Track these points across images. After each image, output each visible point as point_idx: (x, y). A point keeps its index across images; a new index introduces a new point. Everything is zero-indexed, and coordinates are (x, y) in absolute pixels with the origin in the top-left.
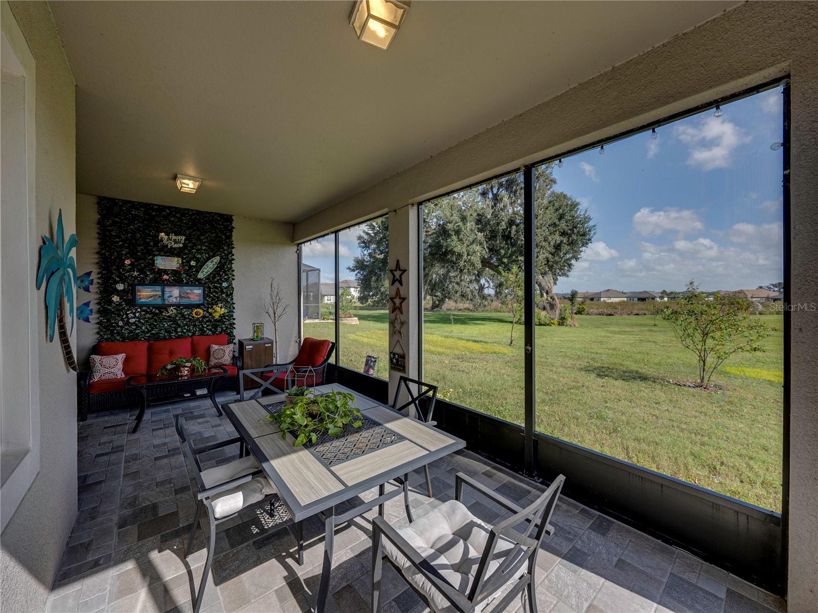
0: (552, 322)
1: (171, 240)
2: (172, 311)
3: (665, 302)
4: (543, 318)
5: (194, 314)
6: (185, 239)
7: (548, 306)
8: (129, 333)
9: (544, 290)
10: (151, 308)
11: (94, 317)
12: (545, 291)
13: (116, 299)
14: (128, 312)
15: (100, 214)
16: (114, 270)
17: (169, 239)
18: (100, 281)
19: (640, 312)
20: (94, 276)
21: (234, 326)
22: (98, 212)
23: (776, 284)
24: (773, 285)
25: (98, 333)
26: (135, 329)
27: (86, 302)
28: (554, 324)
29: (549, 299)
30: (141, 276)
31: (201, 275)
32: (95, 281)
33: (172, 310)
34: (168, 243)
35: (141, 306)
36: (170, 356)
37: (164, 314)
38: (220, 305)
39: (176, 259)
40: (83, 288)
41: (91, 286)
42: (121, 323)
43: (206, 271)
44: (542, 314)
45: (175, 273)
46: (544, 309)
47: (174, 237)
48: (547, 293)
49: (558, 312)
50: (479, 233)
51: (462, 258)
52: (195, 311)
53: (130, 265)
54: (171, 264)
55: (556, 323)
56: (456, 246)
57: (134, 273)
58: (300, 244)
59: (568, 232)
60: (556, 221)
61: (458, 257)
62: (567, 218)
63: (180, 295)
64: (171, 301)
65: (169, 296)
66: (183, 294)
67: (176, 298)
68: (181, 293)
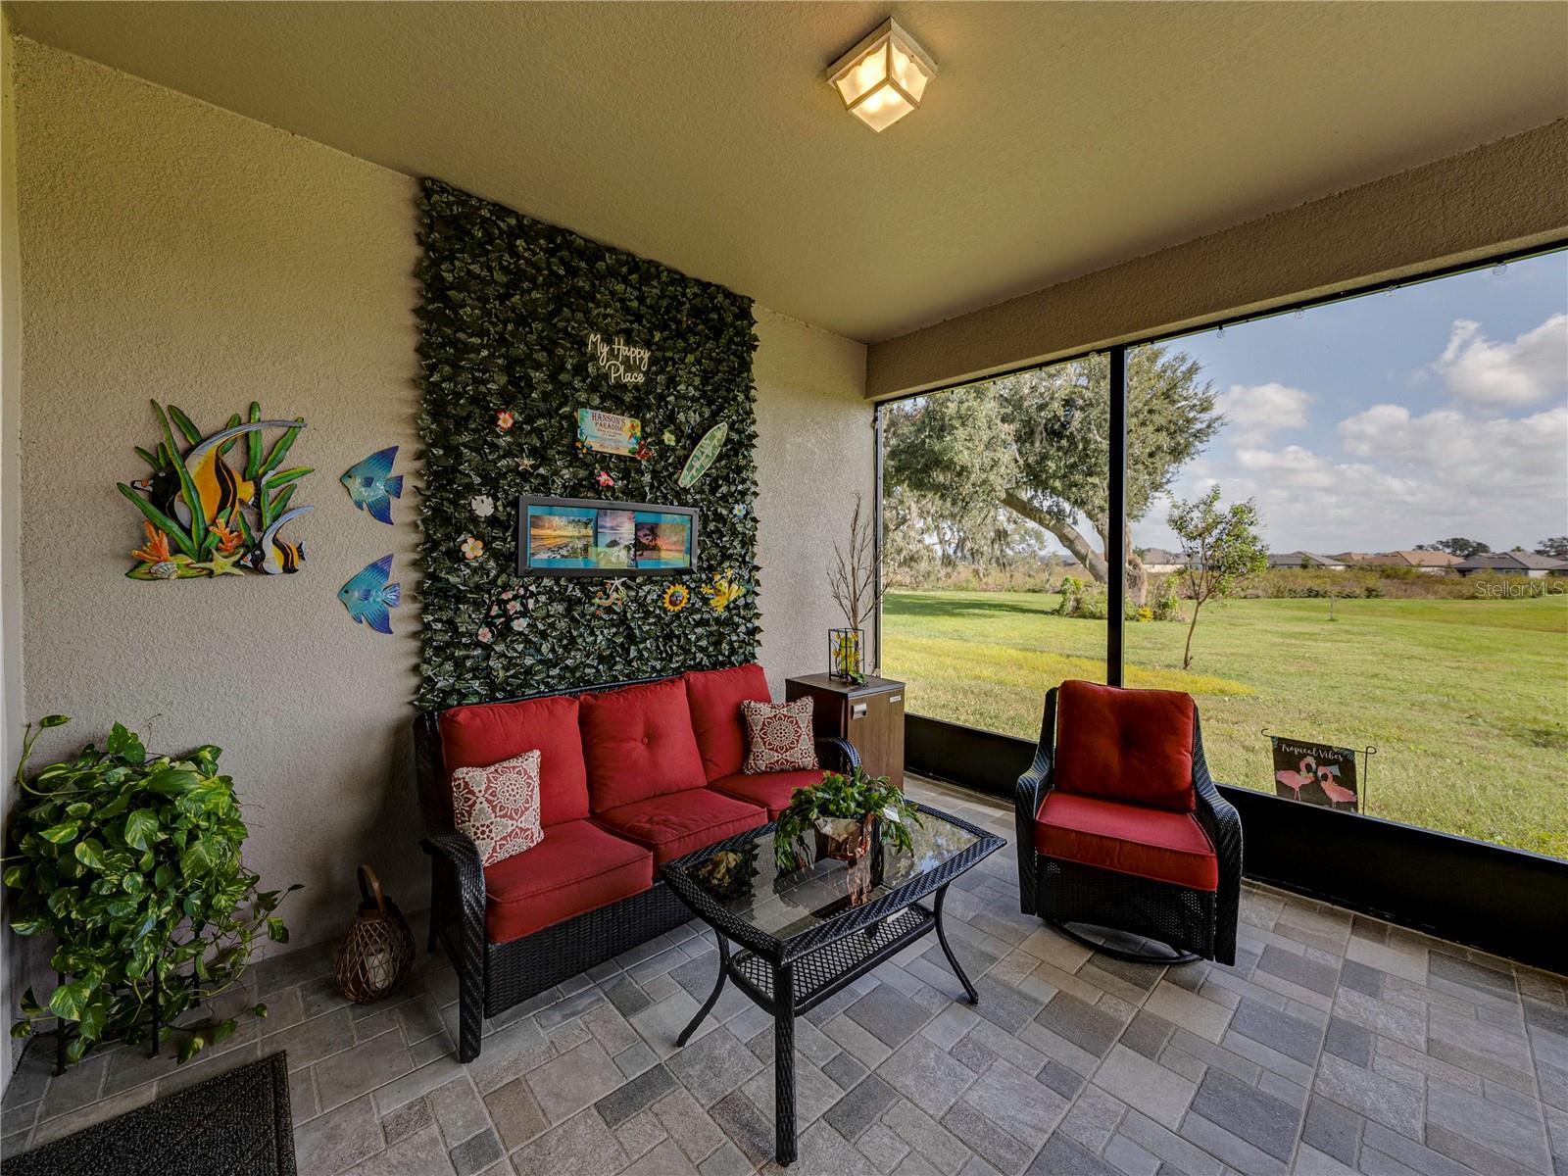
0: (1141, 612)
1: (617, 357)
2: (618, 594)
5: (667, 600)
6: (649, 358)
8: (506, 669)
10: (563, 582)
11: (403, 614)
13: (472, 548)
14: (504, 597)
15: (420, 242)
16: (465, 445)
17: (612, 354)
18: (421, 484)
20: (403, 465)
21: (757, 637)
22: (418, 235)
23: (1447, 542)
24: (1442, 542)
25: (416, 669)
26: (522, 655)
27: (376, 557)
28: (1144, 616)
30: (542, 471)
31: (687, 479)
32: (409, 483)
33: (617, 590)
34: (610, 367)
35: (538, 575)
36: (648, 745)
37: (597, 601)
38: (729, 573)
39: (628, 421)
40: (370, 507)
41: (394, 501)
42: (485, 635)
43: (697, 465)
45: (626, 466)
47: (624, 350)
49: (1144, 592)
50: (1006, 425)
51: (968, 478)
52: (670, 592)
53: (510, 432)
54: (618, 437)
55: (1149, 613)
56: (961, 451)
57: (526, 462)
58: (882, 403)
59: (1172, 428)
60: (1156, 404)
61: (959, 474)
62: (1176, 397)
63: (637, 538)
64: (613, 560)
65: (612, 542)
66: (645, 536)
67: (628, 548)
68: (641, 534)
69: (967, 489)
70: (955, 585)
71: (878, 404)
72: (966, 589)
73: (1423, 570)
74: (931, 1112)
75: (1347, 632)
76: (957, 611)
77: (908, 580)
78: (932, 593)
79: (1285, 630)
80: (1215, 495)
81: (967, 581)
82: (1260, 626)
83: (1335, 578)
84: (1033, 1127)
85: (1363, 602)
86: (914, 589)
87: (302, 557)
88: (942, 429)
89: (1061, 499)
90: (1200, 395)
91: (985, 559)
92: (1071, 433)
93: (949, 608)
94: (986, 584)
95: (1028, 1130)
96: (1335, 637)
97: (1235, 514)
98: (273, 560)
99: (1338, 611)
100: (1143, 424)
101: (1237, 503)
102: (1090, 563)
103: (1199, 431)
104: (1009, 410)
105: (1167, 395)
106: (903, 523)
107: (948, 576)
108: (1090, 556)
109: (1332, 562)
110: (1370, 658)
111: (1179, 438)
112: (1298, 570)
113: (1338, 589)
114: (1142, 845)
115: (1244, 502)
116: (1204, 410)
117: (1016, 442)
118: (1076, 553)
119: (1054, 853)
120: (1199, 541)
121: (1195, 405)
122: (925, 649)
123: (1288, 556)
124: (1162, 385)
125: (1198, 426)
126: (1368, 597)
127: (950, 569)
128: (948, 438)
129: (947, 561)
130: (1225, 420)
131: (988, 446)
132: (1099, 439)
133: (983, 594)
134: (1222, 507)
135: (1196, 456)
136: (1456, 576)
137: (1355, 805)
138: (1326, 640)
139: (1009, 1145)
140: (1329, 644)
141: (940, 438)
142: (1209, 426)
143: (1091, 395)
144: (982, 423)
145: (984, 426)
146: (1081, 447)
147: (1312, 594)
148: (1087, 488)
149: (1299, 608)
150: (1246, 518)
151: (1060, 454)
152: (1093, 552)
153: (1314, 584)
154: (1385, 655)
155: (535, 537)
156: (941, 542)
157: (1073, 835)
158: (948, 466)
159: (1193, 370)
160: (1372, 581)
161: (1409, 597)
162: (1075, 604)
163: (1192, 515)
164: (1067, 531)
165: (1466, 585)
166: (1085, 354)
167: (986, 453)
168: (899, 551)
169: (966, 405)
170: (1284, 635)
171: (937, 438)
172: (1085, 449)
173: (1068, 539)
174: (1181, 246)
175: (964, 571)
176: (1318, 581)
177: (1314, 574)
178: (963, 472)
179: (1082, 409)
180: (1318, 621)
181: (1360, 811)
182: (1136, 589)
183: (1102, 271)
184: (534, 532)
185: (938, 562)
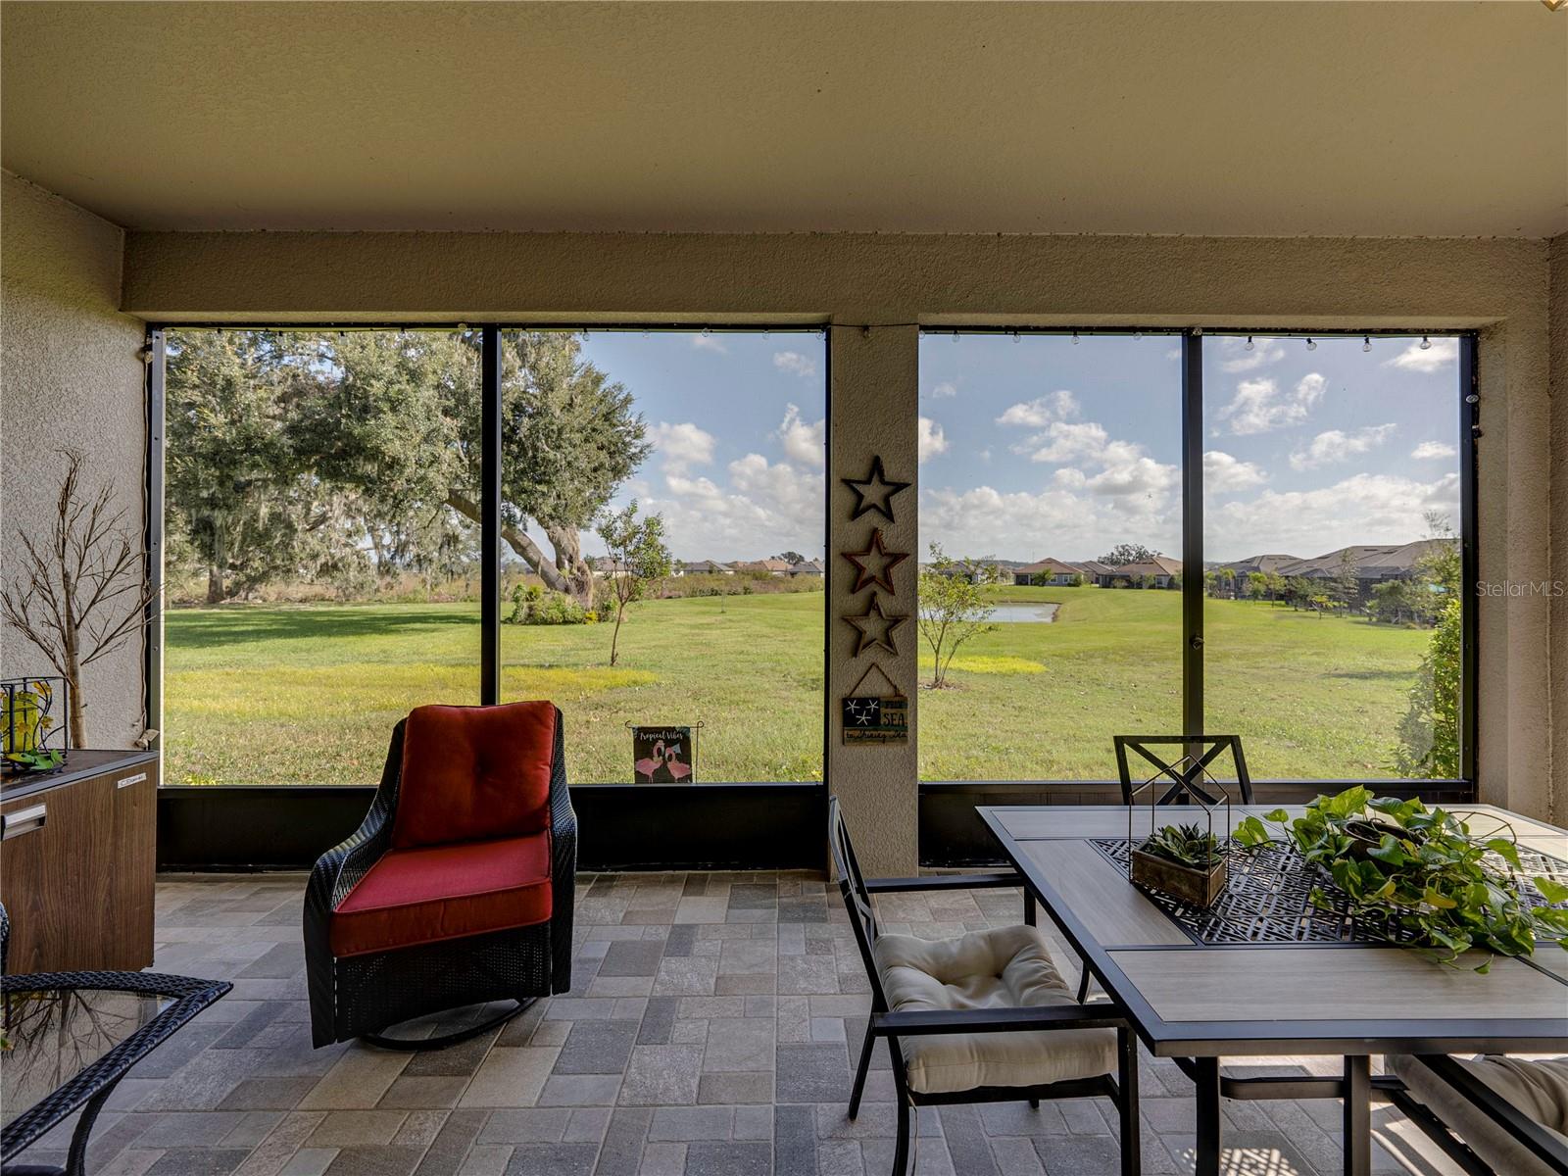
0: (588, 615)
3: (681, 578)
4: (570, 609)
7: (573, 584)
9: (565, 554)
12: (568, 556)
19: (672, 594)
23: (786, 555)
24: (783, 555)
28: (591, 619)
29: (575, 571)
44: (567, 601)
46: (567, 590)
48: (571, 561)
49: (591, 597)
50: (448, 419)
51: (401, 473)
55: (594, 616)
56: (391, 440)
58: (161, 325)
59: (613, 449)
60: (598, 423)
61: (390, 467)
62: (615, 421)
69: (400, 484)
70: (399, 597)
71: (150, 327)
72: (414, 601)
73: (774, 573)
75: (730, 621)
76: (393, 627)
77: (332, 593)
78: (365, 608)
79: (692, 623)
80: (633, 510)
81: (415, 591)
82: (677, 621)
83: (728, 580)
85: (742, 597)
86: (341, 604)
88: (365, 409)
89: (511, 504)
90: (633, 424)
91: (434, 566)
92: (520, 438)
93: (383, 624)
94: (439, 594)
96: (723, 626)
97: (648, 526)
99: (728, 605)
100: (586, 440)
101: (650, 517)
102: (542, 571)
103: (634, 454)
104: (452, 403)
105: (607, 417)
106: (322, 522)
107: (390, 586)
108: (542, 562)
109: (726, 568)
110: (740, 639)
111: (618, 459)
112: (706, 574)
113: (728, 588)
114: (472, 897)
115: (654, 516)
116: (637, 437)
117: (461, 439)
118: (529, 560)
119: (358, 950)
120: (622, 548)
121: (630, 432)
122: (318, 681)
123: (700, 564)
124: (603, 409)
125: (633, 450)
126: (745, 594)
127: (388, 579)
128: (373, 422)
129: (385, 568)
130: (653, 449)
131: (427, 439)
132: (547, 449)
133: (431, 606)
134: (638, 520)
135: (631, 476)
136: (789, 577)
137: (689, 777)
138: (717, 629)
140: (718, 631)
141: (362, 420)
142: (641, 452)
143: (539, 404)
144: (419, 411)
145: (422, 416)
146: (530, 454)
147: (714, 593)
148: (536, 495)
149: (706, 605)
150: (656, 529)
151: (509, 458)
152: (544, 558)
153: (714, 585)
154: (749, 636)
156: (376, 547)
157: (385, 915)
158: (375, 455)
159: (627, 401)
160: (748, 582)
161: (766, 593)
162: (527, 611)
163: (617, 524)
164: (519, 538)
165: (794, 583)
166: (454, 325)
167: (424, 447)
168: (314, 557)
169: (396, 387)
170: (693, 627)
171: (358, 419)
172: (534, 457)
173: (521, 547)
174: (548, 235)
175: (407, 580)
176: (717, 583)
177: (716, 577)
178: (394, 464)
179: (530, 416)
180: (715, 614)
181: (694, 781)
182: (584, 594)
183: (469, 234)
185: (373, 572)
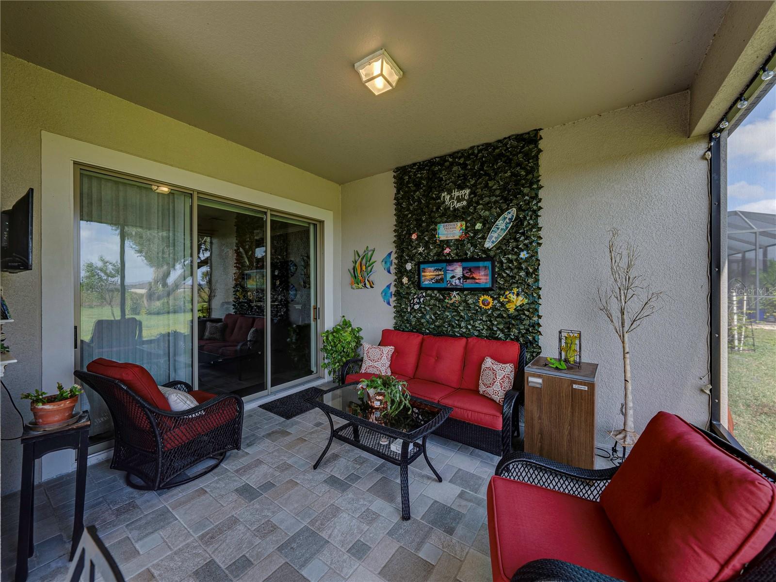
1: (454, 199)
2: (455, 297)
5: (481, 303)
6: (469, 192)
10: (435, 292)
13: (405, 280)
14: (415, 297)
15: (396, 188)
16: (405, 247)
17: (451, 198)
21: (540, 329)
26: (421, 318)
30: (426, 251)
31: (488, 244)
34: (450, 204)
35: (426, 289)
37: (447, 301)
38: (516, 290)
39: (459, 224)
40: (387, 269)
43: (496, 235)
45: (457, 243)
47: (457, 194)
52: (481, 299)
53: (416, 239)
54: (454, 231)
57: (420, 249)
63: (463, 274)
64: (454, 284)
65: (452, 276)
66: (467, 273)
67: (459, 279)
68: (465, 272)
74: (336, 502)
84: (331, 534)
87: (373, 284)
95: (329, 532)
98: (368, 285)
139: (322, 524)
155: (425, 276)
184: (423, 274)
